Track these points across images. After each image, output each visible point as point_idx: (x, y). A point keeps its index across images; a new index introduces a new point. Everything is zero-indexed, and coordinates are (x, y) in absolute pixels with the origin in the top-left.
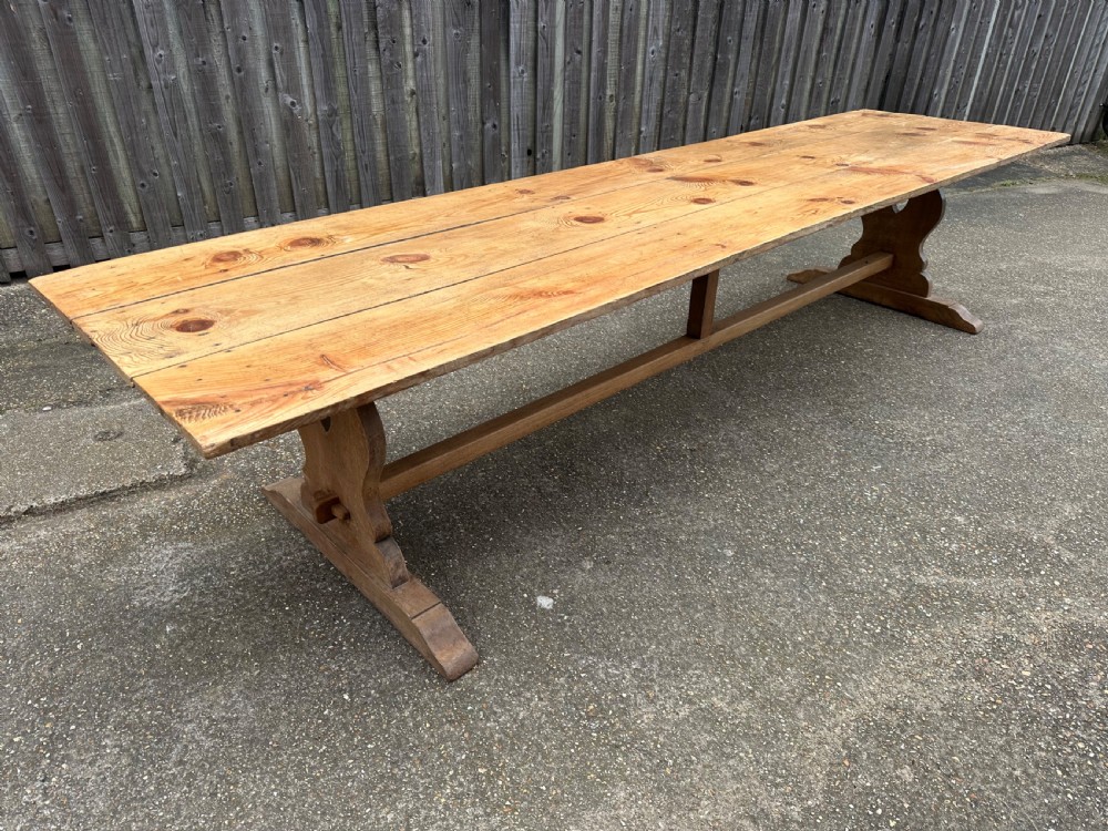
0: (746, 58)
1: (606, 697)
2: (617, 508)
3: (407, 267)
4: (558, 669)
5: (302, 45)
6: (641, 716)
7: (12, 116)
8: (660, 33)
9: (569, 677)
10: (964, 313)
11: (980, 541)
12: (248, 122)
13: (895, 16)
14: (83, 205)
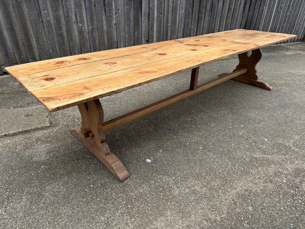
0: (207, 16)
1: (165, 186)
2: (170, 136)
3: (110, 65)
4: (152, 179)
5: (84, 10)
6: (175, 192)
7: (4, 29)
8: (184, 8)
9: (155, 181)
10: (267, 85)
11: (272, 146)
12: (69, 31)
13: (248, 5)
14: (24, 54)
